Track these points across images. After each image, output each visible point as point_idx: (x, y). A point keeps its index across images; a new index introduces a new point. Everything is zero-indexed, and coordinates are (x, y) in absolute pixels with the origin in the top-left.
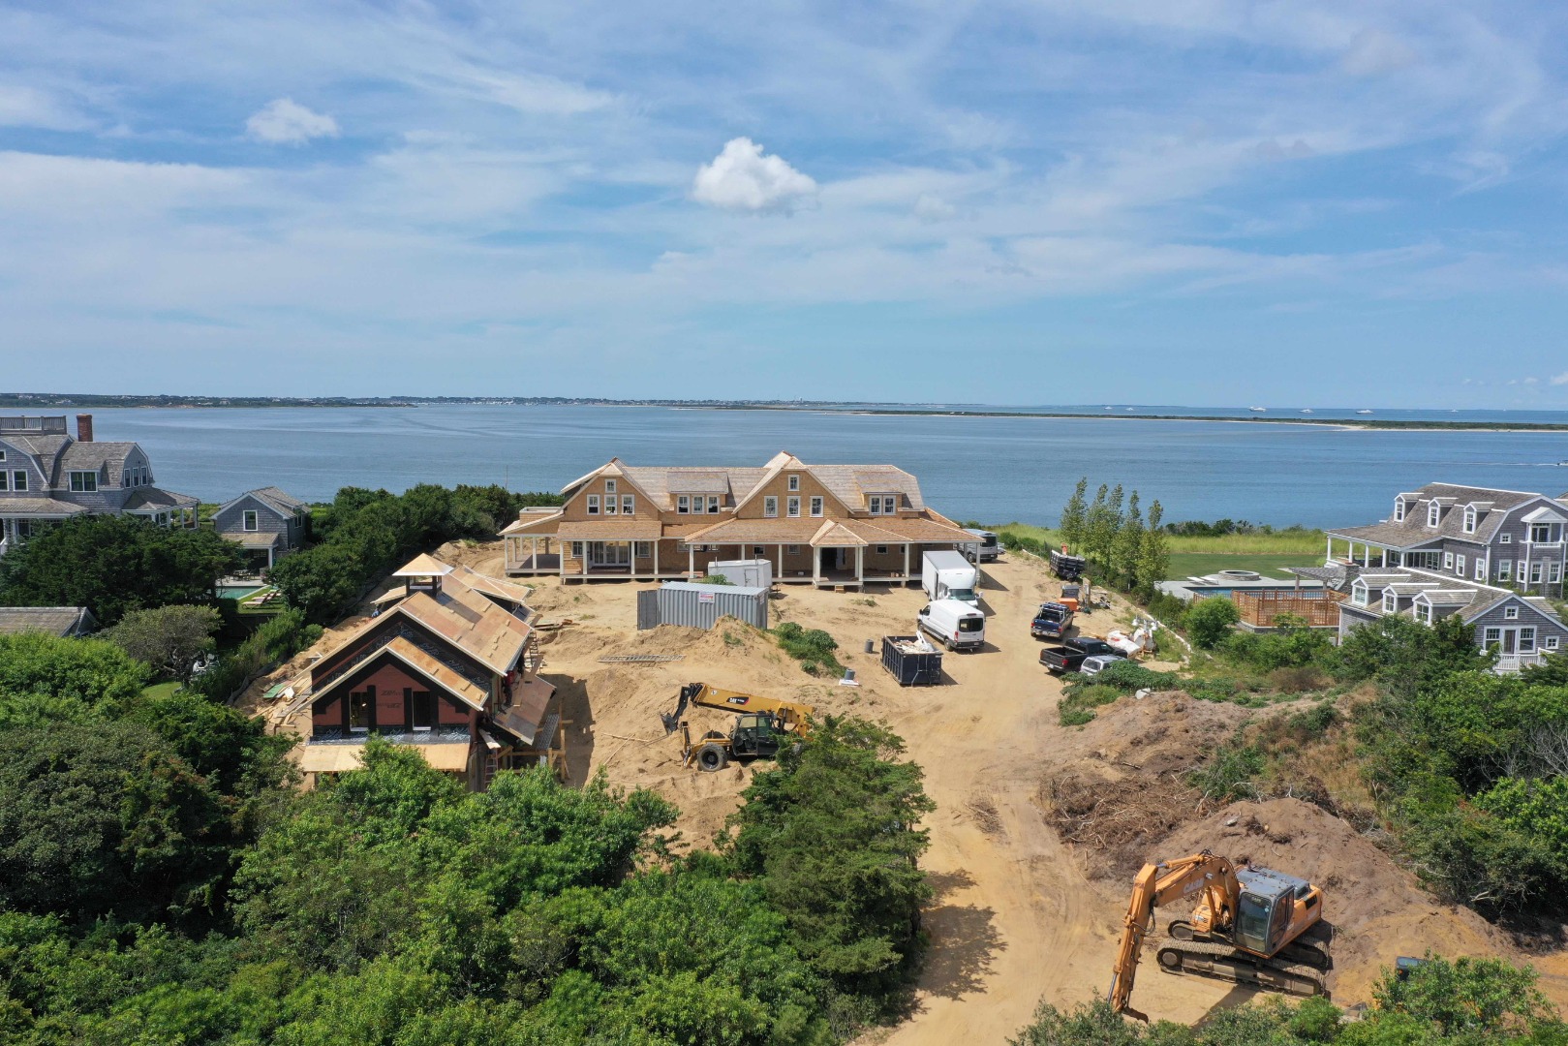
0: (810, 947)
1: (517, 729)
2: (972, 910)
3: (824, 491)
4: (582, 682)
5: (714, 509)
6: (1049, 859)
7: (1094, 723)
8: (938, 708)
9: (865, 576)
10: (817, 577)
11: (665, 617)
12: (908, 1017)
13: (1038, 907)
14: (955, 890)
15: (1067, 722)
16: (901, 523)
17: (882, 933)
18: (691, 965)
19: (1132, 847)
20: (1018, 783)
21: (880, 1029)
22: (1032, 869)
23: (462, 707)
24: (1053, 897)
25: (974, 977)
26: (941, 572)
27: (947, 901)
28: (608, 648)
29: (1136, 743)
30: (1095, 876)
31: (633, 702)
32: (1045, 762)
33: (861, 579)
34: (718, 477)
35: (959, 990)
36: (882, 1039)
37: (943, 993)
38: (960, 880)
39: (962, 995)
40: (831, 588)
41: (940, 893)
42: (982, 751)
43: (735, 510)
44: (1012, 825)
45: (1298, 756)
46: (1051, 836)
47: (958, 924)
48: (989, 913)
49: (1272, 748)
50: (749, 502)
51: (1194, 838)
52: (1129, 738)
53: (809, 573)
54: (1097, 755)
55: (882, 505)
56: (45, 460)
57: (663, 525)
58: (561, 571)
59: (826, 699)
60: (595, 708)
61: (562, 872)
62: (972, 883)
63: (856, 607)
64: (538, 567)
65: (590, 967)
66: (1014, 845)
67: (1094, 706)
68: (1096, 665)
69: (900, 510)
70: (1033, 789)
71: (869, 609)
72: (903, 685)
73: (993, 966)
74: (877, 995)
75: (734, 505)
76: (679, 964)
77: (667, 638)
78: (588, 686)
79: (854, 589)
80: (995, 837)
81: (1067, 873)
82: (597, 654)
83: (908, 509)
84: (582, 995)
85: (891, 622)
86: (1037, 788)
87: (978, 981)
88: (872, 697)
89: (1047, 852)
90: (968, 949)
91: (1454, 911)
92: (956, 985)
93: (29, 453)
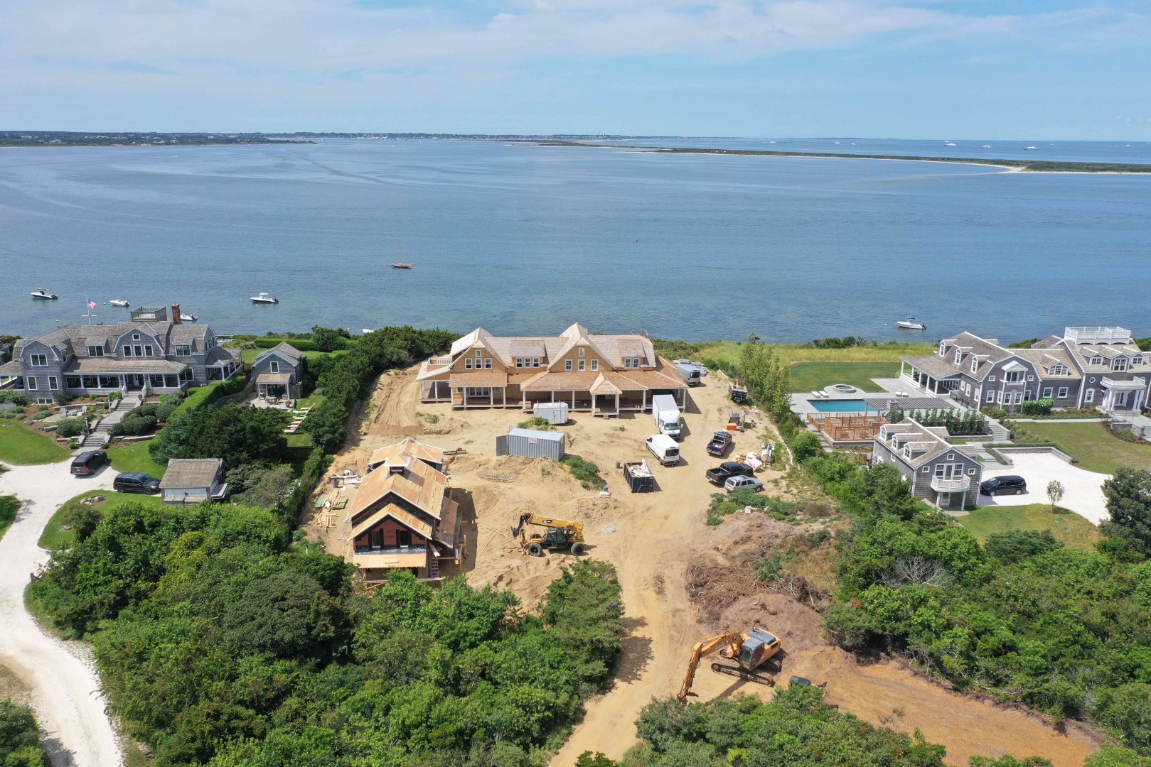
0: (573, 664)
1: (445, 541)
2: (643, 639)
3: (598, 357)
4: (470, 493)
5: (536, 365)
6: (683, 611)
7: (721, 526)
8: (649, 509)
9: (620, 407)
10: (594, 409)
11: (511, 450)
12: (610, 691)
13: (672, 638)
14: (639, 628)
15: (709, 523)
16: (642, 373)
17: (601, 659)
18: (527, 679)
19: (716, 608)
20: (679, 563)
21: (599, 696)
22: (674, 616)
23: (422, 537)
24: (678, 633)
25: (638, 673)
26: (661, 413)
27: (634, 634)
28: (481, 468)
29: (736, 543)
30: (700, 622)
31: (496, 508)
32: (693, 550)
33: (618, 409)
34: (538, 344)
35: (632, 679)
36: (599, 700)
37: (625, 681)
38: (640, 622)
39: (632, 682)
40: (601, 416)
41: (631, 630)
42: (666, 540)
43: (549, 366)
44: (670, 588)
45: (807, 555)
46: (686, 596)
47: (636, 646)
48: (650, 641)
49: (796, 550)
50: (557, 363)
51: (741, 608)
52: (733, 540)
53: (590, 405)
54: (718, 549)
55: (632, 363)
56: (161, 338)
57: (508, 375)
58: (452, 399)
59: (592, 507)
60: (478, 508)
61: (476, 635)
62: (646, 624)
63: (614, 432)
64: (439, 398)
65: (491, 679)
66: (669, 602)
67: (723, 515)
68: (732, 483)
69: (642, 366)
70: (684, 567)
71: (621, 433)
72: (633, 492)
73: (647, 668)
74: (598, 683)
75: (548, 363)
76: (523, 679)
77: (512, 463)
78: (473, 495)
79: (614, 417)
80: (660, 597)
81: (688, 619)
82: (476, 471)
83: (646, 366)
84: (488, 692)
85: (632, 443)
86: (686, 567)
87: (640, 675)
88: (616, 504)
89: (682, 607)
90: (638, 658)
91: (834, 649)
92: (631, 677)
93: (153, 336)
